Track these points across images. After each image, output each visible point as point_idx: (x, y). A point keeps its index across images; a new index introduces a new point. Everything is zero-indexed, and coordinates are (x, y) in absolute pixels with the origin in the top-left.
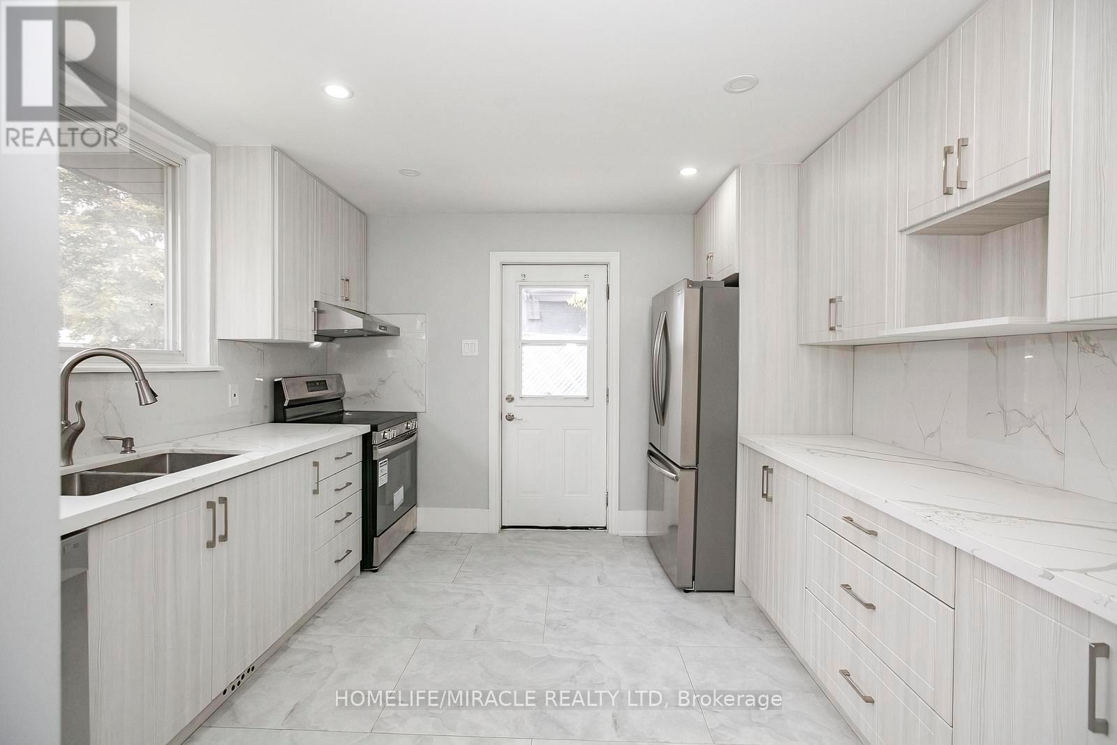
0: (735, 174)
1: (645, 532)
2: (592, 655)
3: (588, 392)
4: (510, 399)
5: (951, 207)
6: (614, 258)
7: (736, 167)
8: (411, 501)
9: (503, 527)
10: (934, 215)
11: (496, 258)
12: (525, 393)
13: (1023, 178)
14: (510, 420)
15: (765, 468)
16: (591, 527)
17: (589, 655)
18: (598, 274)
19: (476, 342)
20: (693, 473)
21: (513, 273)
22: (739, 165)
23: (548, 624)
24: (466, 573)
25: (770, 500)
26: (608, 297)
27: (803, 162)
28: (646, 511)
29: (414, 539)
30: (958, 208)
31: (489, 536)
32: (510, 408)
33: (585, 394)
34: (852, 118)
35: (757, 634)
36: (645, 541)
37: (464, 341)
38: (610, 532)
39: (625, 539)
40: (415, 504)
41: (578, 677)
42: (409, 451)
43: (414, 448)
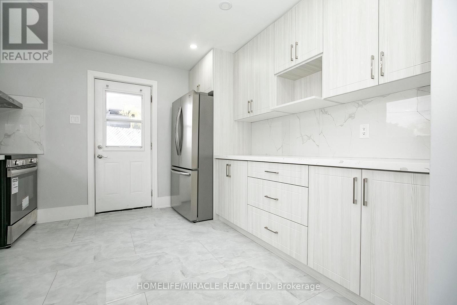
0: (212, 51)
1: (170, 206)
2: (162, 253)
3: (142, 144)
4: (100, 147)
5: (293, 65)
6: (155, 84)
7: (212, 49)
8: (33, 206)
9: (96, 213)
10: (287, 68)
11: (91, 74)
12: (108, 143)
13: (315, 55)
14: (100, 158)
15: (227, 165)
16: (144, 207)
17: (161, 253)
18: (146, 91)
19: (79, 116)
20: (196, 172)
21: (101, 84)
22: (214, 48)
23: (135, 246)
24: (79, 236)
25: (230, 177)
26: (151, 101)
27: (235, 53)
28: (170, 196)
29: (37, 227)
30: (295, 66)
31: (89, 218)
32: (99, 152)
33: (140, 145)
34: (256, 36)
35: (226, 230)
36: (171, 209)
37: (71, 116)
38: (154, 207)
39: (161, 209)
40: (36, 208)
41: (159, 262)
42: (33, 176)
43: (35, 173)
